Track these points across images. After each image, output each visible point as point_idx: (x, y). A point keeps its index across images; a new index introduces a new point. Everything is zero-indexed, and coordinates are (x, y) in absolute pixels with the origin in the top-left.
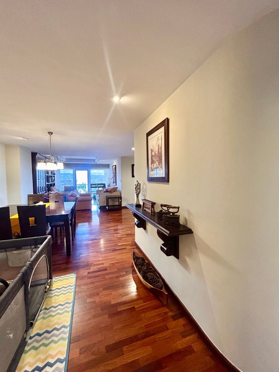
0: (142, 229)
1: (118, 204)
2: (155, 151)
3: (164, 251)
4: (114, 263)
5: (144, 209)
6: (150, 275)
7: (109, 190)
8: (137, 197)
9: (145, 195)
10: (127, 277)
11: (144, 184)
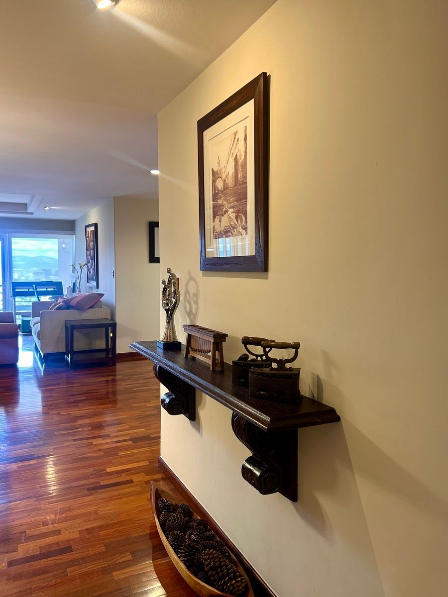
0: (182, 417)
1: (104, 347)
2: (224, 177)
3: (252, 479)
4: (93, 529)
5: (192, 354)
6: (207, 556)
7: (73, 303)
8: (170, 318)
9: (194, 311)
10: (134, 568)
11: (192, 278)
